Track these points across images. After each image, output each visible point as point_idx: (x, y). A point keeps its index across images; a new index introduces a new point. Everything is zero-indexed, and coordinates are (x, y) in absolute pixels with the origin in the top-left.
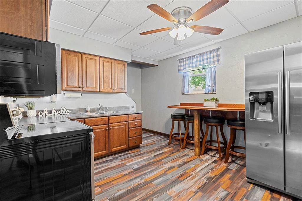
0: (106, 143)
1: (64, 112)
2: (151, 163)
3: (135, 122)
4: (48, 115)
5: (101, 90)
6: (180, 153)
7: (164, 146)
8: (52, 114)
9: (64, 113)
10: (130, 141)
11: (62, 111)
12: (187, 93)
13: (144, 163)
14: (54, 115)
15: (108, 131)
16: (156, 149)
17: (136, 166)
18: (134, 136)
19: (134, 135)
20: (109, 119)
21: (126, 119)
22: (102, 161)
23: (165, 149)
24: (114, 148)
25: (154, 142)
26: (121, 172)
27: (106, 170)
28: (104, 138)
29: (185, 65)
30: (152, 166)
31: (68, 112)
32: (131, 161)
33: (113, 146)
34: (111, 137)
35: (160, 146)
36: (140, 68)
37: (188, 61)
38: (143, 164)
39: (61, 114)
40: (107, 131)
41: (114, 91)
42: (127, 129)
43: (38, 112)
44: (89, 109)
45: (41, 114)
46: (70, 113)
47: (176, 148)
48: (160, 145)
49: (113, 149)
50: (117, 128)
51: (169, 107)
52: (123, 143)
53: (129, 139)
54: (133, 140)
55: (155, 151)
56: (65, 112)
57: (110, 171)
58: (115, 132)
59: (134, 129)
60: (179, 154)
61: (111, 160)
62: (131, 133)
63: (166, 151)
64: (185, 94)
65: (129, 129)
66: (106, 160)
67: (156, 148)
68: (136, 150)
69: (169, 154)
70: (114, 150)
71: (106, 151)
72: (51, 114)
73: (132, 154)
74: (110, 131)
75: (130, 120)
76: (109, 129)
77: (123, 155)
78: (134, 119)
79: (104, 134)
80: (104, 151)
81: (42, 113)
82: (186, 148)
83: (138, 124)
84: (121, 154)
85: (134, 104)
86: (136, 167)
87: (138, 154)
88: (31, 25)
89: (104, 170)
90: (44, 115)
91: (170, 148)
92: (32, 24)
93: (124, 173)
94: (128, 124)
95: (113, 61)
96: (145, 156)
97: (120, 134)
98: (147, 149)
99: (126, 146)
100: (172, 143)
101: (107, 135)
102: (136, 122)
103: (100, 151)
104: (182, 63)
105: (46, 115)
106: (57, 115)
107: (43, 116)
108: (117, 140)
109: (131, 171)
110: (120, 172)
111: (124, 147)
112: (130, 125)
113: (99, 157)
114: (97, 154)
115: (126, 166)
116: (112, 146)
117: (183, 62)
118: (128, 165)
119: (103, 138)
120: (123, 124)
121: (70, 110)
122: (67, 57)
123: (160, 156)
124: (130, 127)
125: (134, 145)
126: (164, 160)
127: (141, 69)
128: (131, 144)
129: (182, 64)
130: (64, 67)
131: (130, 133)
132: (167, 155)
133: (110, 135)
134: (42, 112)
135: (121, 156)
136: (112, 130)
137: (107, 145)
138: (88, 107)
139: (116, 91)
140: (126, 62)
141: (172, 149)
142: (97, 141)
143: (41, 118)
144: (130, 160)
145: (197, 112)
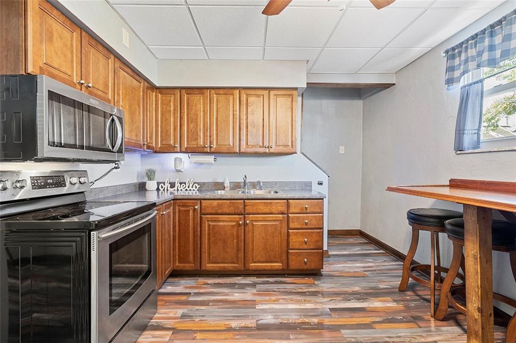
0: (238, 250)
1: (191, 185)
2: (308, 323)
3: (304, 218)
4: (171, 190)
5: (242, 150)
6: (415, 330)
7: (385, 291)
8: (176, 188)
9: (190, 188)
10: (290, 257)
11: (187, 185)
12: (475, 148)
13: (294, 318)
14: (178, 190)
15: (243, 227)
16: (354, 293)
17: (270, 317)
18: (301, 247)
19: (301, 245)
20: (245, 206)
21: (284, 209)
22: (228, 282)
23: (380, 301)
24: (255, 262)
25: (364, 271)
26: (233, 318)
27: (215, 304)
28: (234, 240)
29: (466, 61)
30: (302, 336)
31: (196, 187)
32: (274, 301)
33: (253, 260)
34: (249, 241)
35: (371, 288)
36: (360, 99)
37: (476, 47)
38: (288, 320)
39: (186, 190)
40: (239, 228)
41: (267, 151)
42: (284, 230)
43: (158, 184)
44: (227, 184)
45: (162, 187)
46: (199, 188)
47: (417, 307)
48: (373, 285)
49: (251, 264)
50: (263, 225)
51: (390, 189)
52: (275, 257)
53: (290, 251)
54: (300, 256)
55: (347, 296)
56: (192, 187)
57: (219, 308)
58: (256, 233)
59: (303, 234)
60: (409, 330)
61: (243, 286)
62: (294, 240)
63: (377, 307)
64: (466, 152)
65: (289, 230)
66: (236, 282)
67: (357, 289)
68: (306, 280)
69: (378, 319)
70: (254, 268)
71: (237, 265)
72: (174, 189)
73: (289, 287)
74: (247, 228)
75: (291, 211)
76: (245, 224)
77: (272, 283)
78: (304, 211)
79: (235, 232)
80: (235, 265)
81: (164, 187)
82: (451, 322)
83: (314, 223)
84: (267, 279)
85: (324, 178)
86: (269, 319)
87: (301, 291)
88: (7, 55)
89: (214, 301)
90: (166, 189)
91: (395, 301)
92: (8, 52)
93: (234, 324)
94: (286, 219)
95: (266, 93)
96: (310, 302)
97: (268, 237)
98: (332, 285)
99: (281, 264)
100: (414, 291)
101: (241, 235)
102: (307, 218)
103: (228, 263)
104: (458, 59)
105: (167, 190)
106: (181, 190)
107: (164, 190)
108: (260, 248)
109: (250, 326)
110: (230, 318)
111: (277, 265)
112: (293, 222)
113: (228, 273)
114: (221, 267)
115: (254, 310)
116: (251, 259)
117: (460, 56)
118: (259, 309)
119: (232, 239)
120: (275, 219)
121: (198, 184)
122: (188, 99)
123: (347, 314)
124: (291, 225)
125: (301, 268)
126: (348, 331)
127: (362, 101)
128: (293, 263)
129: (457, 62)
130: (184, 115)
131: (290, 240)
132: (368, 320)
133: (247, 236)
134: (163, 185)
135: (268, 283)
136: (250, 226)
137: (241, 255)
138: (227, 180)
139: (272, 150)
140: (296, 89)
141: (400, 306)
142: (221, 243)
143: (162, 192)
144: (273, 298)
145: (476, 215)
